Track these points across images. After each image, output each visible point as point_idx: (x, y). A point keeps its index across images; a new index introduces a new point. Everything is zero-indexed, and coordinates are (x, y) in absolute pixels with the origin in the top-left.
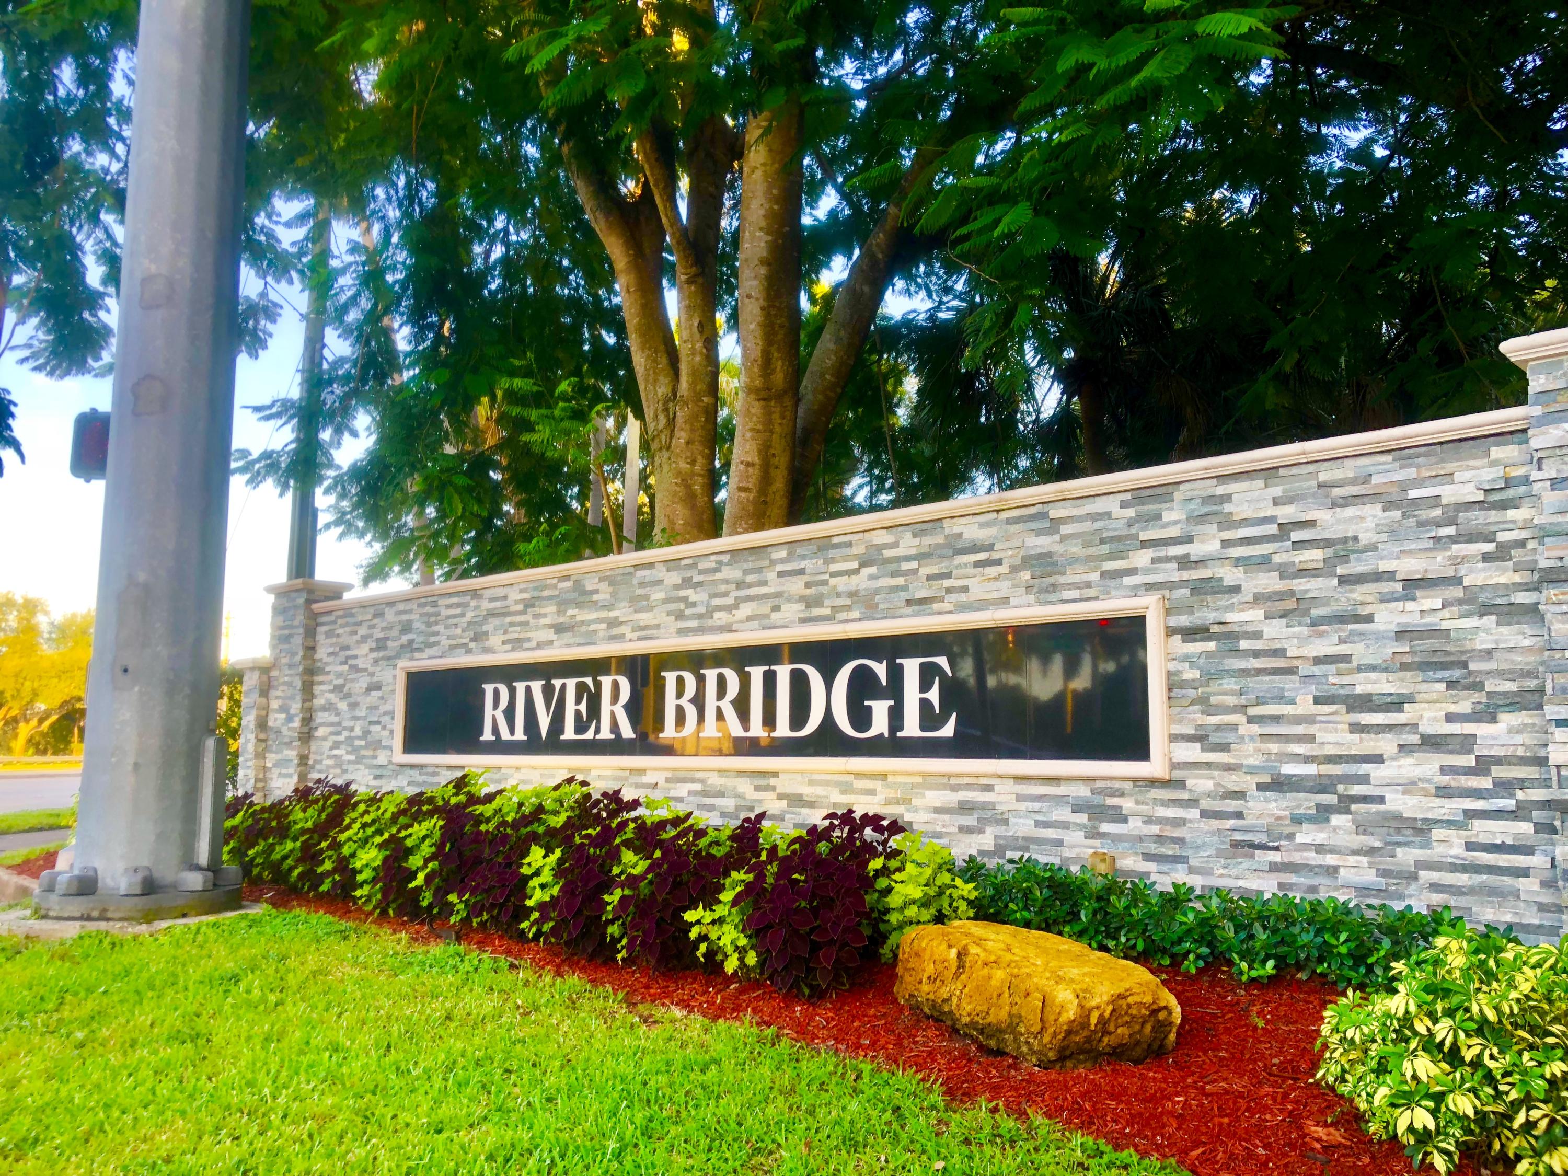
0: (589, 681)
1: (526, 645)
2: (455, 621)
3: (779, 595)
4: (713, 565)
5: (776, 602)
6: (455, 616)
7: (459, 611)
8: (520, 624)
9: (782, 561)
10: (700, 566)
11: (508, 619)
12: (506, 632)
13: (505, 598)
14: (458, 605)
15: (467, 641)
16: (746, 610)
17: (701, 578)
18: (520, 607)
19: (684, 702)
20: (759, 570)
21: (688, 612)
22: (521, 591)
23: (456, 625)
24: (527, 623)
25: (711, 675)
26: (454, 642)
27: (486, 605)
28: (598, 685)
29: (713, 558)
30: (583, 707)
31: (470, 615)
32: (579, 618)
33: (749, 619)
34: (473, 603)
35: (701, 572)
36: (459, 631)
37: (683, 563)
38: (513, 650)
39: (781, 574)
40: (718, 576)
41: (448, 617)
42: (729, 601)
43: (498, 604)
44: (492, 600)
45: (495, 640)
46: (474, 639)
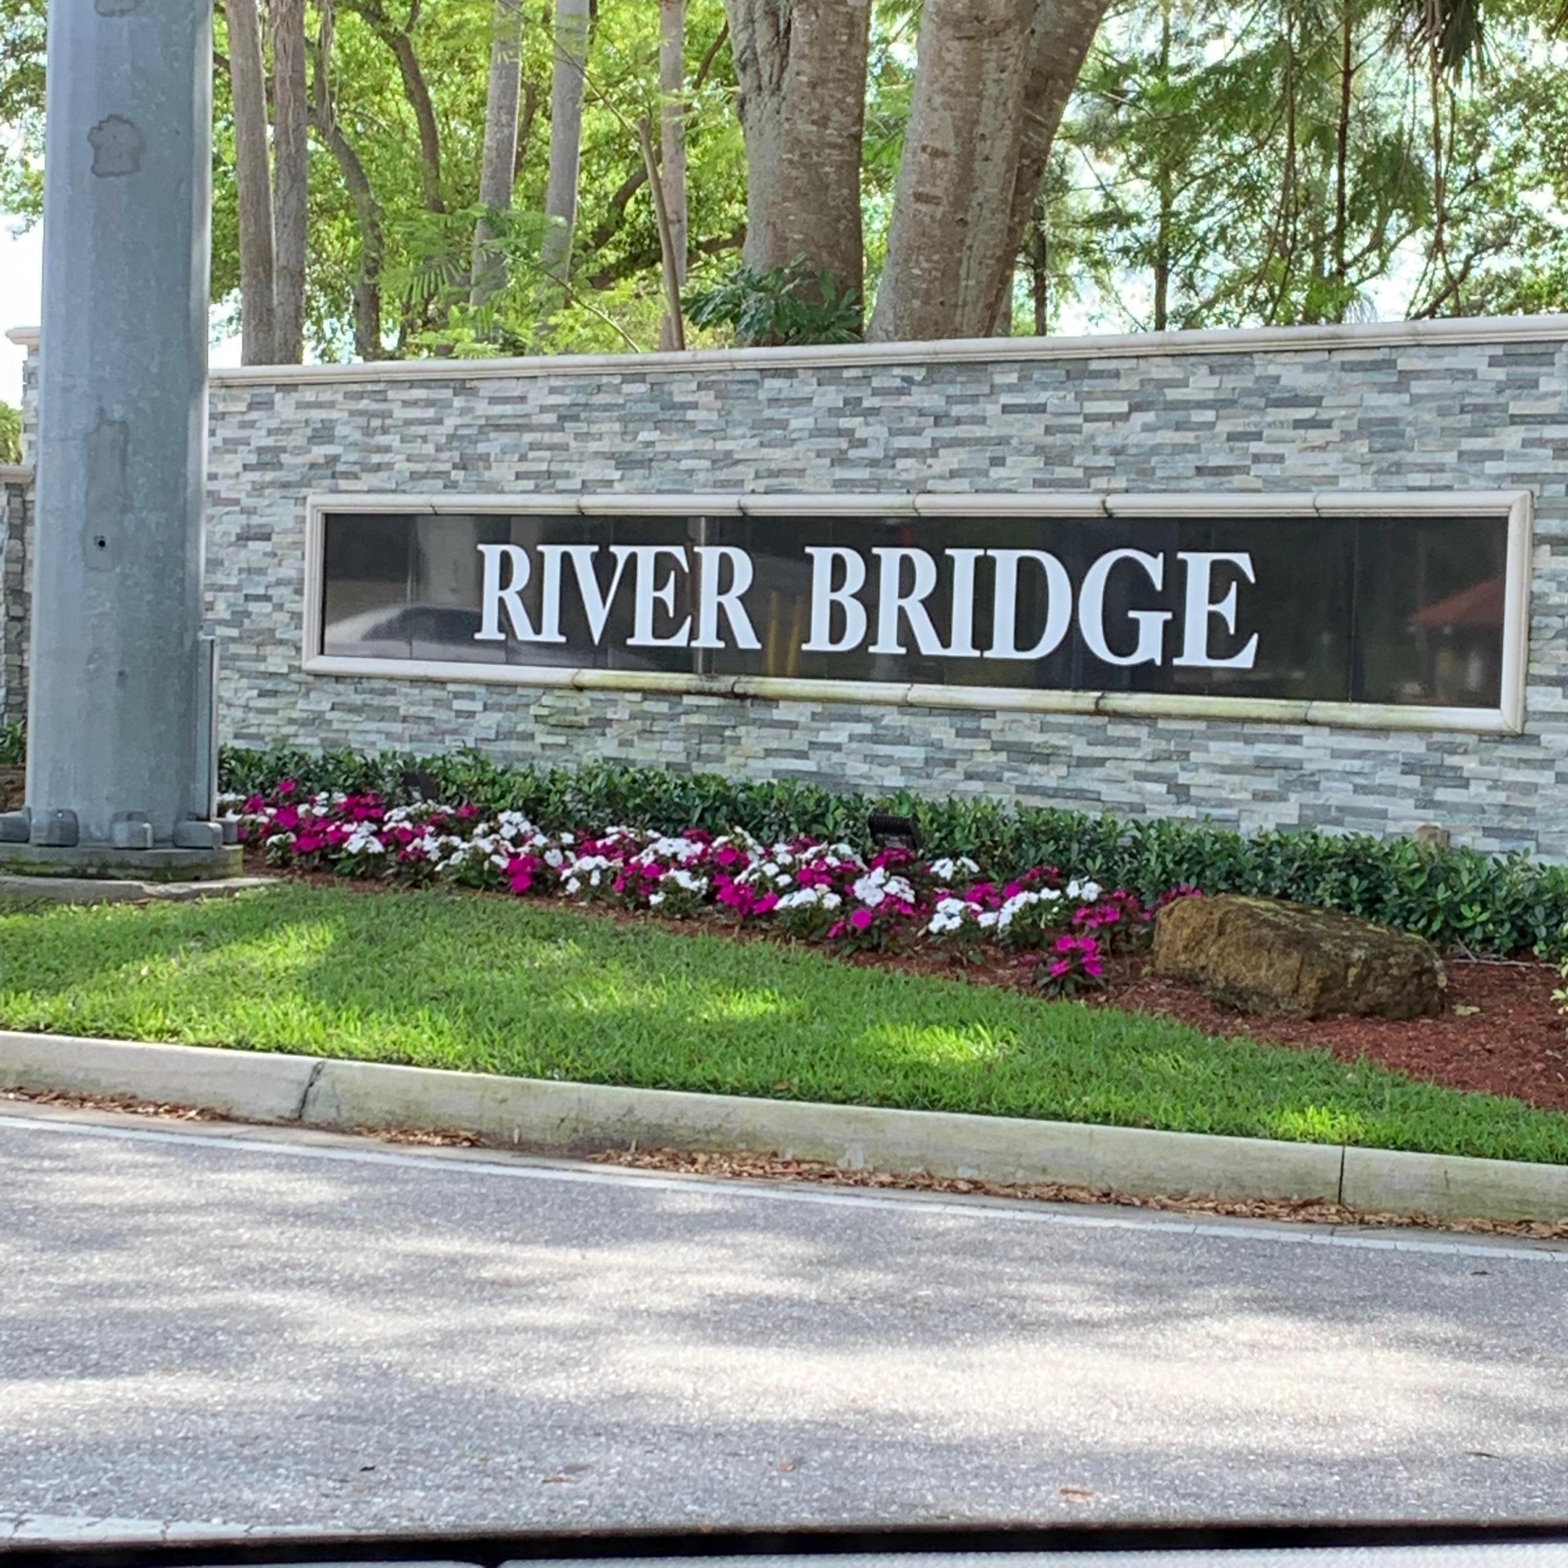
0: (678, 552)
1: (561, 484)
2: (422, 430)
3: (1003, 441)
4: (898, 383)
5: (999, 451)
6: (422, 422)
7: (430, 413)
8: (551, 447)
9: (1010, 389)
10: (876, 383)
11: (528, 437)
12: (523, 458)
13: (522, 399)
14: (430, 403)
15: (447, 467)
16: (950, 459)
17: (875, 402)
18: (550, 418)
19: (843, 596)
20: (974, 399)
21: (853, 454)
22: (553, 391)
23: (424, 439)
24: (565, 448)
25: (890, 558)
26: (421, 467)
27: (482, 407)
28: (694, 560)
29: (897, 371)
30: (668, 594)
31: (450, 422)
32: (659, 447)
33: (953, 474)
34: (458, 402)
35: (875, 392)
36: (430, 449)
37: (846, 374)
38: (537, 490)
39: (1006, 409)
40: (904, 400)
41: (408, 422)
42: (924, 443)
43: (508, 409)
44: (493, 401)
45: (502, 472)
46: (462, 466)
